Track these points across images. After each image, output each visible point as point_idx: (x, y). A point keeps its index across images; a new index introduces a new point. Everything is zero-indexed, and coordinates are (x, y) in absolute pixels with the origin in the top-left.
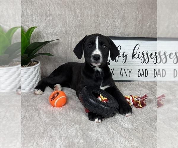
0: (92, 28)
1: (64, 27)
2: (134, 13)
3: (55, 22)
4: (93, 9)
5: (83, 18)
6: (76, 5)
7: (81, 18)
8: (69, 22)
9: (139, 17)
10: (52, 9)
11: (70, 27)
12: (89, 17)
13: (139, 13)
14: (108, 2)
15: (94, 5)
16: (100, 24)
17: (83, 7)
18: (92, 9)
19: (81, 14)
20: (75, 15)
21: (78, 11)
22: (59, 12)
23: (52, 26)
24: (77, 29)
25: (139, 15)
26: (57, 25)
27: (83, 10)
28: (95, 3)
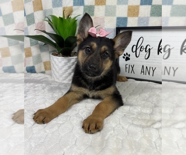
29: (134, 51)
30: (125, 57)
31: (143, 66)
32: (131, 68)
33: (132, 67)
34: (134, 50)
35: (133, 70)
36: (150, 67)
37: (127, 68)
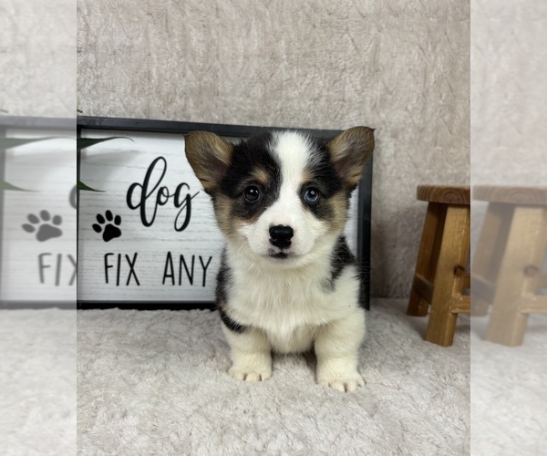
0: (249, 101)
1: (142, 92)
2: (415, 51)
3: (105, 73)
4: (254, 32)
5: (217, 64)
6: (189, 14)
7: (207, 62)
8: (160, 75)
9: (434, 66)
10: (98, 26)
11: (163, 93)
12: (241, 60)
13: (434, 49)
14: (315, 8)
15: (260, 16)
16: (281, 88)
17: (217, 21)
18: (249, 30)
19: (208, 46)
20: (184, 50)
21: (196, 37)
22: (125, 37)
23: (94, 87)
24: (191, 103)
25: (436, 57)
26: (114, 87)
27: (217, 34)
28: (261, 8)
29: (134, 204)
30: (103, 226)
31: (169, 255)
32: (125, 266)
33: (131, 260)
34: (136, 199)
35: (132, 271)
36: (193, 257)
37: (111, 266)
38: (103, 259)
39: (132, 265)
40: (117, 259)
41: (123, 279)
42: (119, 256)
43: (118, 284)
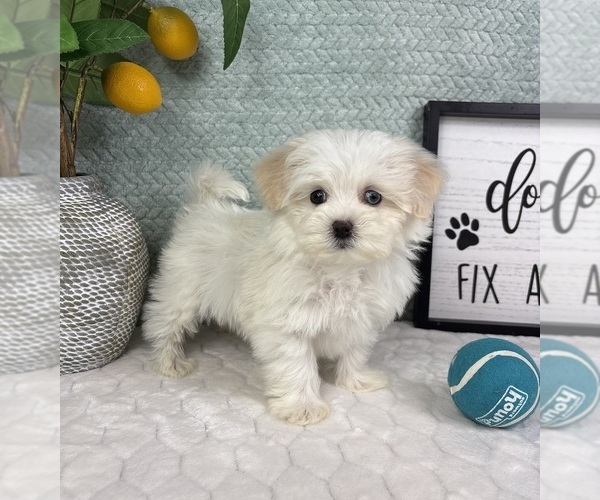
29: (495, 207)
31: (535, 269)
32: (481, 277)
33: (490, 275)
34: (497, 201)
35: (491, 286)
37: (466, 280)
38: (457, 270)
39: (490, 279)
40: (473, 271)
41: (480, 296)
42: (476, 267)
43: (473, 301)
